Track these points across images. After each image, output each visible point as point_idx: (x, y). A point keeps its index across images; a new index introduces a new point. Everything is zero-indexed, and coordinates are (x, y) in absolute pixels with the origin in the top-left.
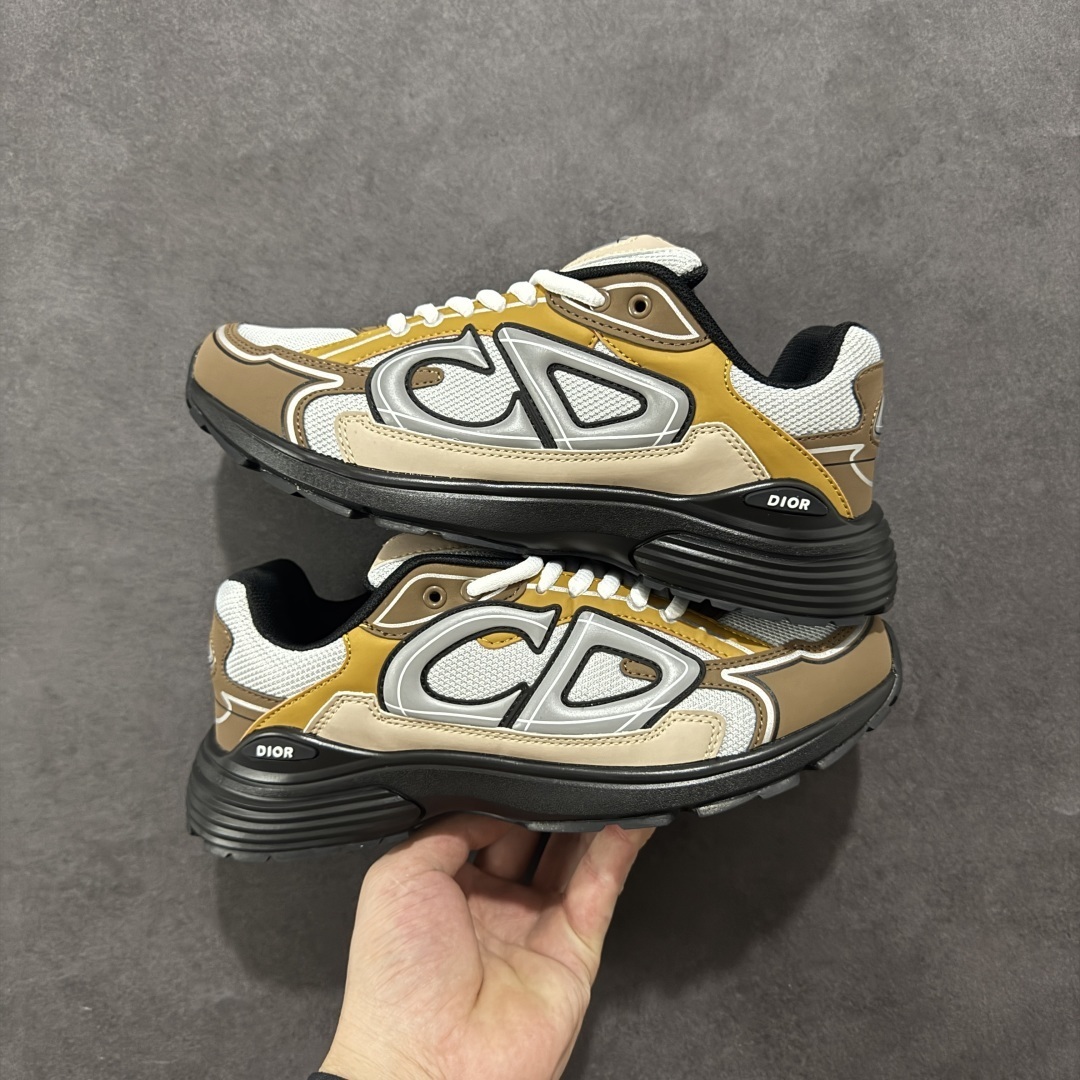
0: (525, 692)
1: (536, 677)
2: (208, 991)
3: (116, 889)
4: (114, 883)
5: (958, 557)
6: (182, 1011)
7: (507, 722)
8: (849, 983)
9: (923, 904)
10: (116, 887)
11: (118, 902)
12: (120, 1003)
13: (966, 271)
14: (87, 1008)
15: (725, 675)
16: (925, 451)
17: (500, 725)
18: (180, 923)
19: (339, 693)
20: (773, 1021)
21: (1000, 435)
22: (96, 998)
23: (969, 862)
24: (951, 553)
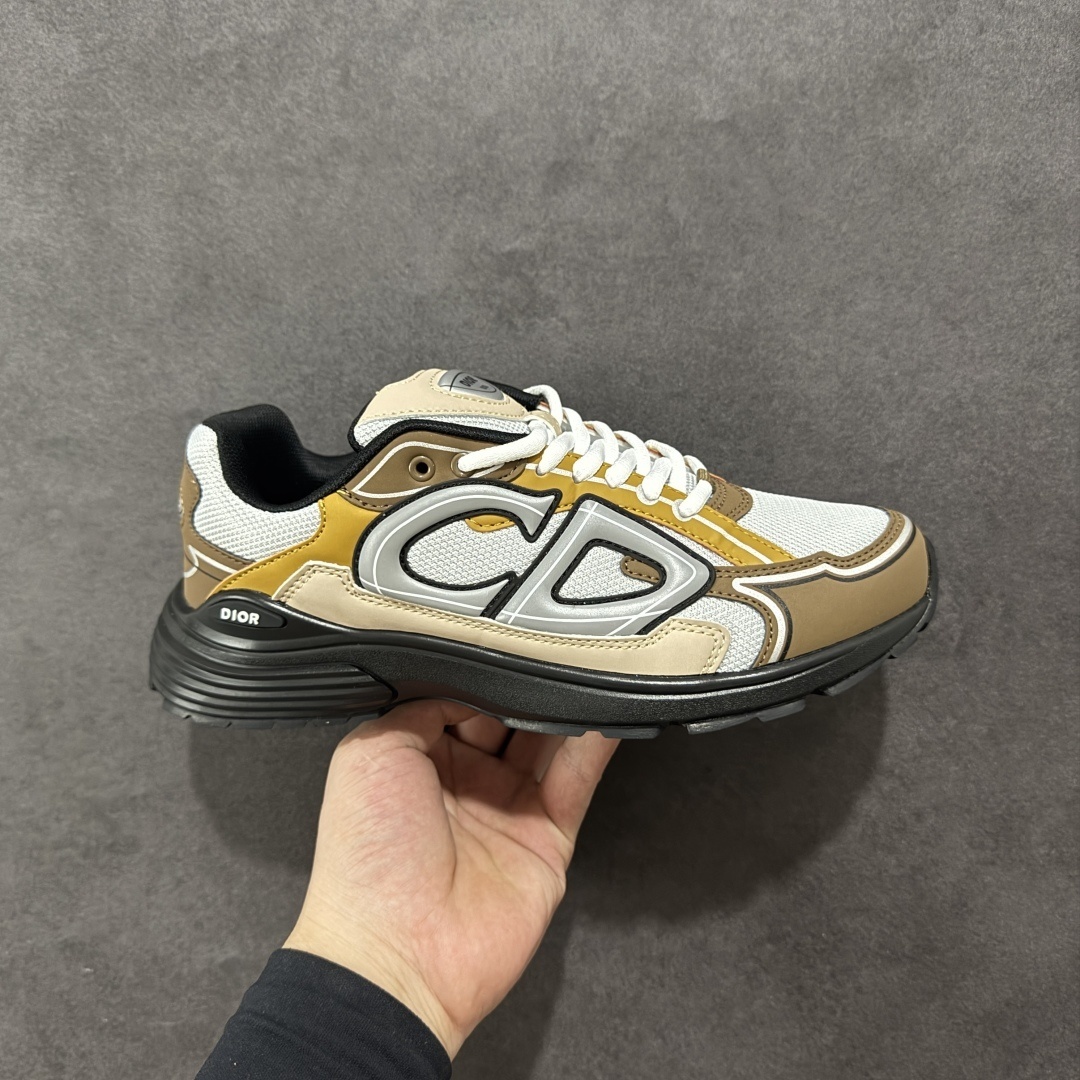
0: (513, 582)
1: (526, 568)
2: (212, 950)
3: (111, 848)
4: (109, 841)
5: (1002, 474)
6: (185, 971)
7: (491, 611)
8: (886, 930)
9: (966, 846)
10: (112, 845)
11: (114, 861)
12: (121, 963)
13: (1010, 156)
14: (88, 970)
15: (737, 584)
16: (965, 358)
17: (483, 615)
18: (180, 882)
19: (311, 563)
20: (807, 971)
21: (1047, 338)
22: (97, 959)
23: (1015, 801)
24: (995, 469)
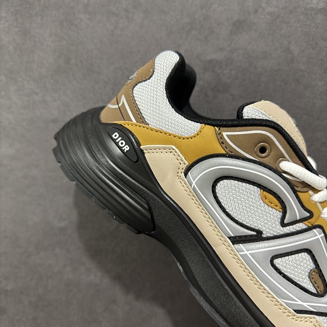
0: (258, 236)
1: (269, 235)
7: (235, 240)
17: (230, 238)
19: (174, 147)
